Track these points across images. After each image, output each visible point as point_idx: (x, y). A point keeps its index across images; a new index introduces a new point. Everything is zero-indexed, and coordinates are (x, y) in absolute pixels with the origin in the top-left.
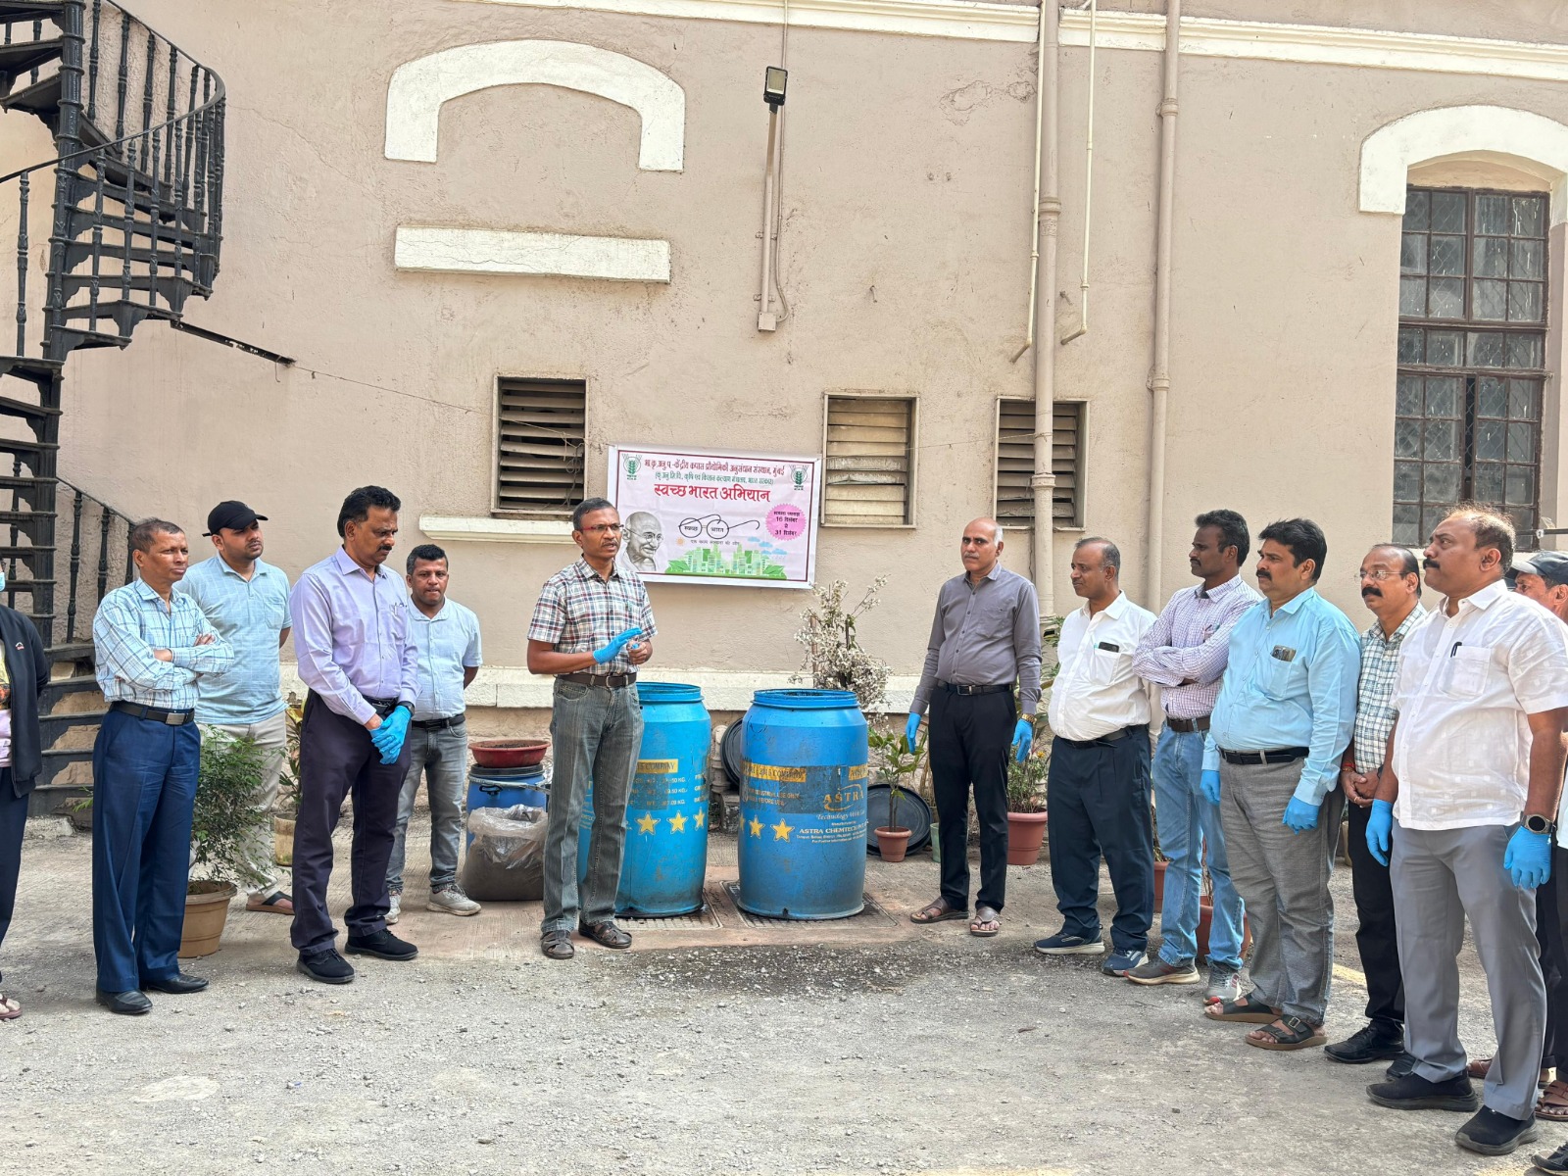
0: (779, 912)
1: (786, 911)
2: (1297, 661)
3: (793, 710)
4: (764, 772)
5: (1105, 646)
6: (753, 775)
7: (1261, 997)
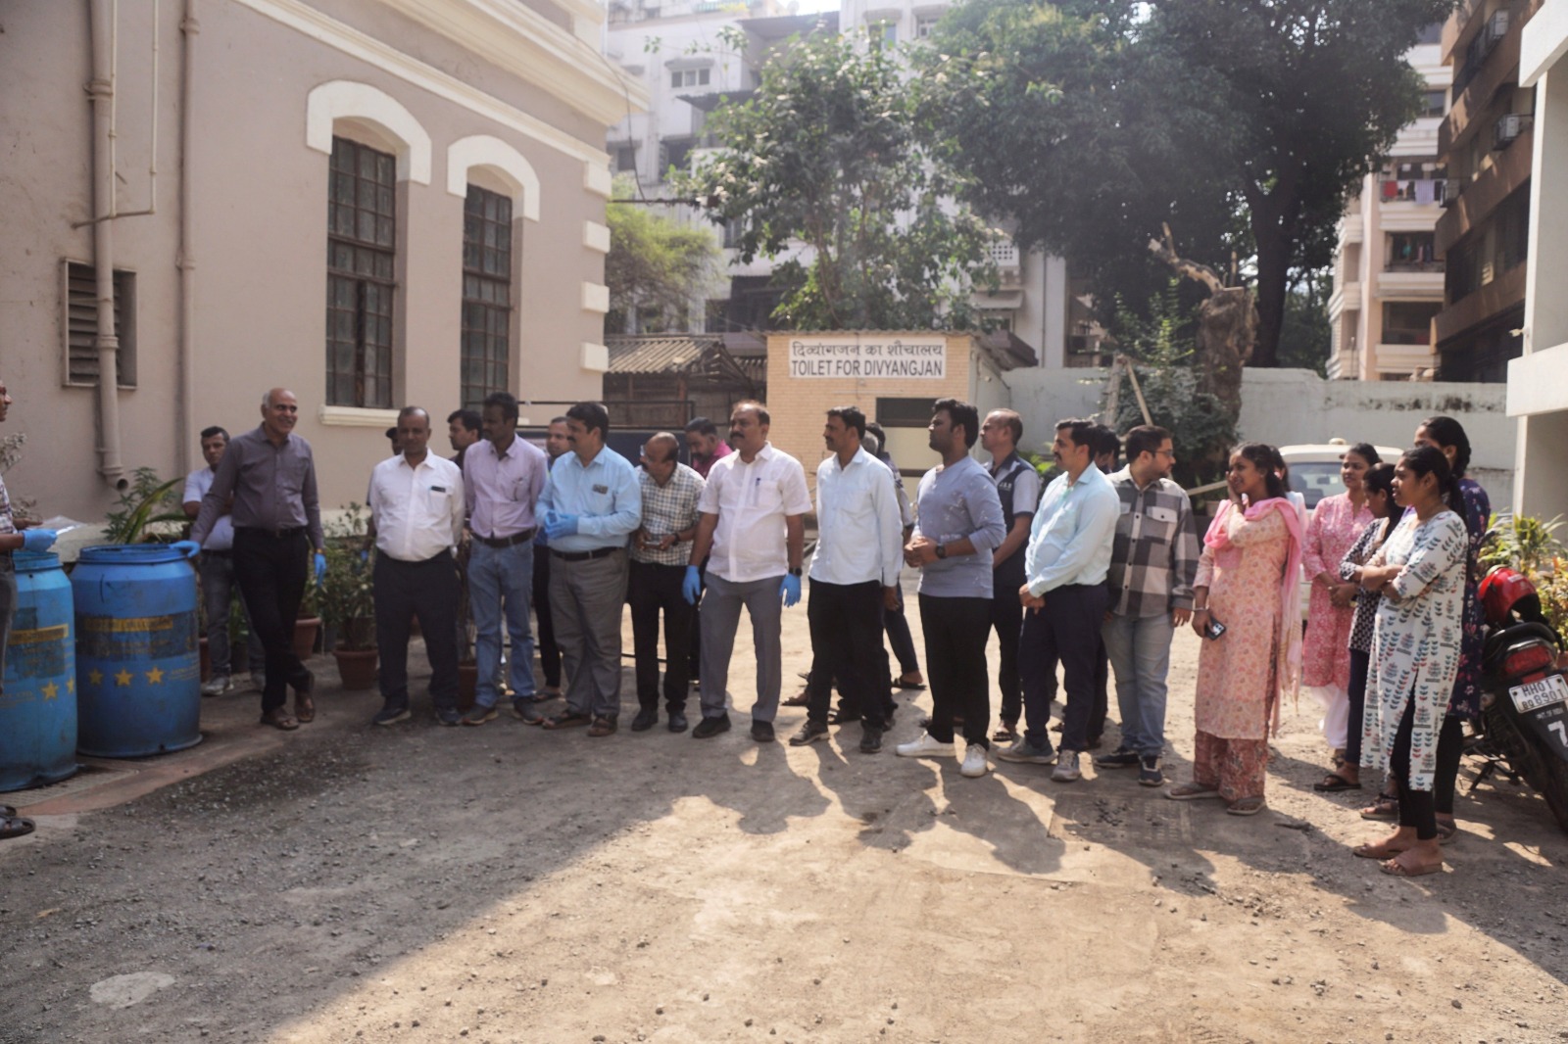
0: (154, 749)
1: (162, 747)
2: (609, 494)
3: (152, 564)
4: (131, 625)
5: (435, 488)
6: (116, 629)
7: (575, 709)
